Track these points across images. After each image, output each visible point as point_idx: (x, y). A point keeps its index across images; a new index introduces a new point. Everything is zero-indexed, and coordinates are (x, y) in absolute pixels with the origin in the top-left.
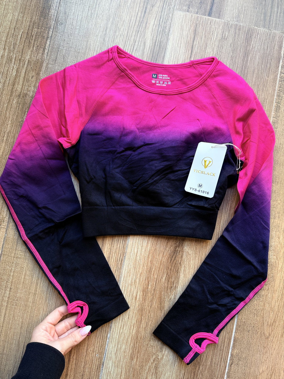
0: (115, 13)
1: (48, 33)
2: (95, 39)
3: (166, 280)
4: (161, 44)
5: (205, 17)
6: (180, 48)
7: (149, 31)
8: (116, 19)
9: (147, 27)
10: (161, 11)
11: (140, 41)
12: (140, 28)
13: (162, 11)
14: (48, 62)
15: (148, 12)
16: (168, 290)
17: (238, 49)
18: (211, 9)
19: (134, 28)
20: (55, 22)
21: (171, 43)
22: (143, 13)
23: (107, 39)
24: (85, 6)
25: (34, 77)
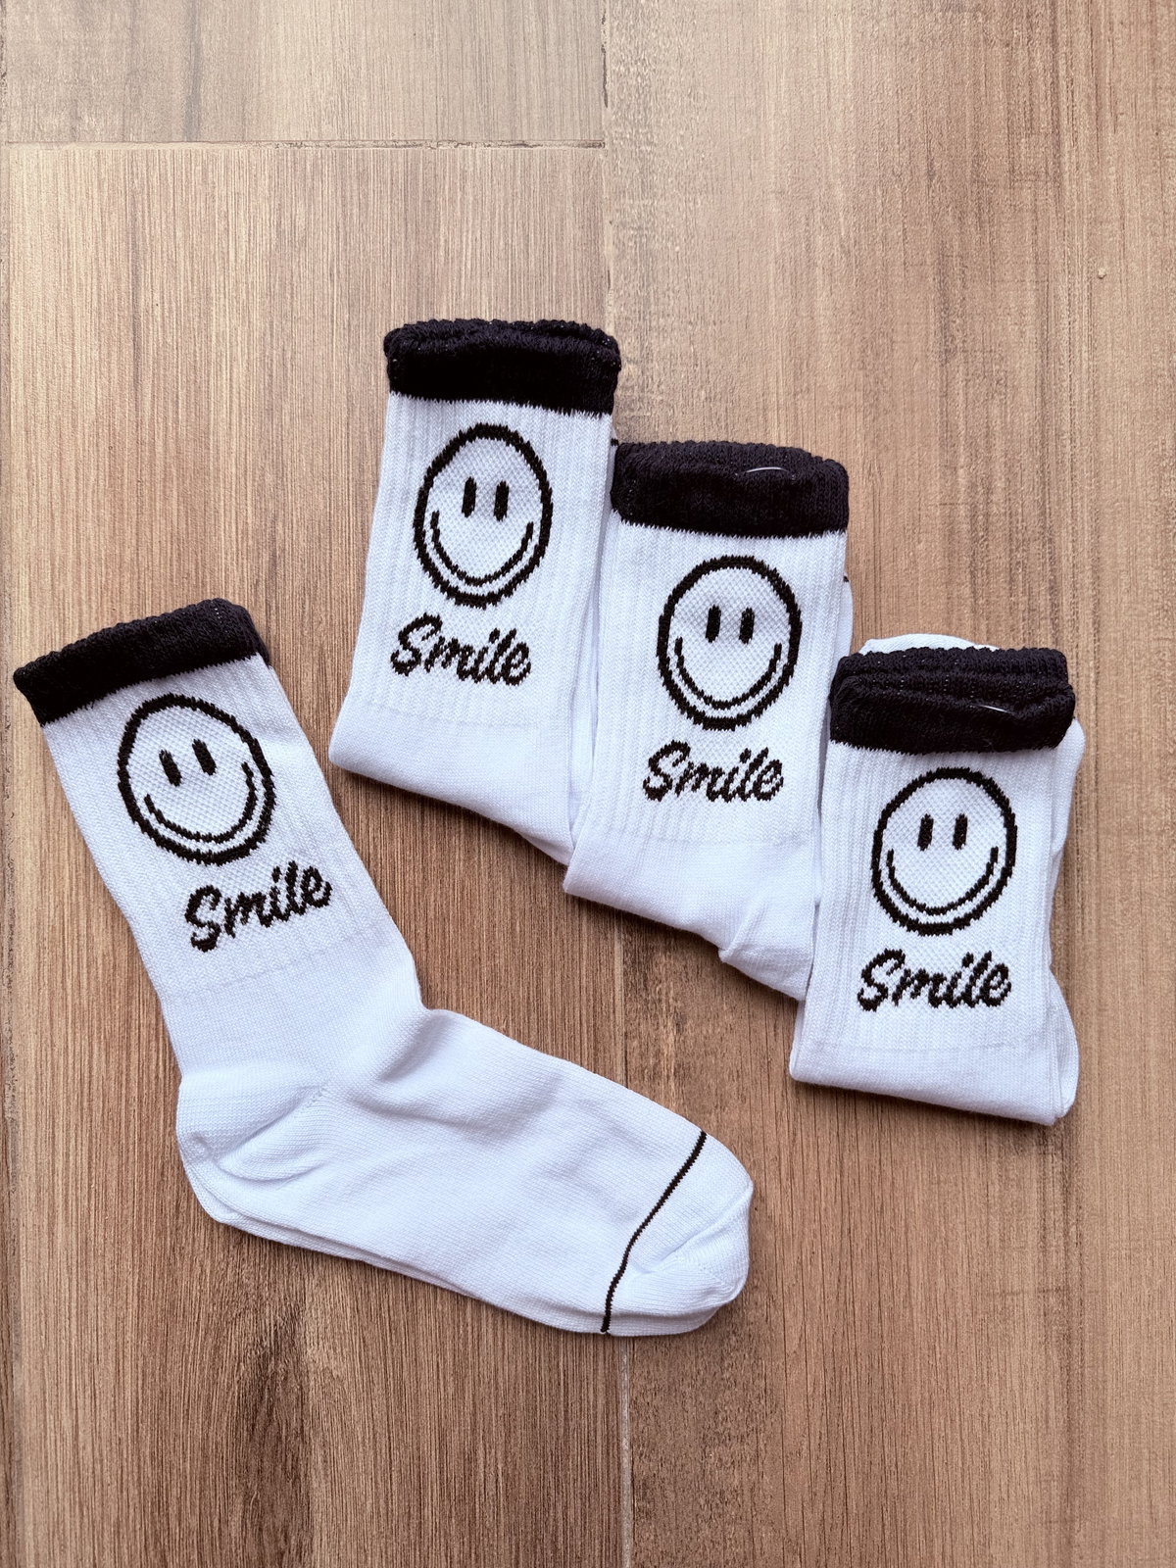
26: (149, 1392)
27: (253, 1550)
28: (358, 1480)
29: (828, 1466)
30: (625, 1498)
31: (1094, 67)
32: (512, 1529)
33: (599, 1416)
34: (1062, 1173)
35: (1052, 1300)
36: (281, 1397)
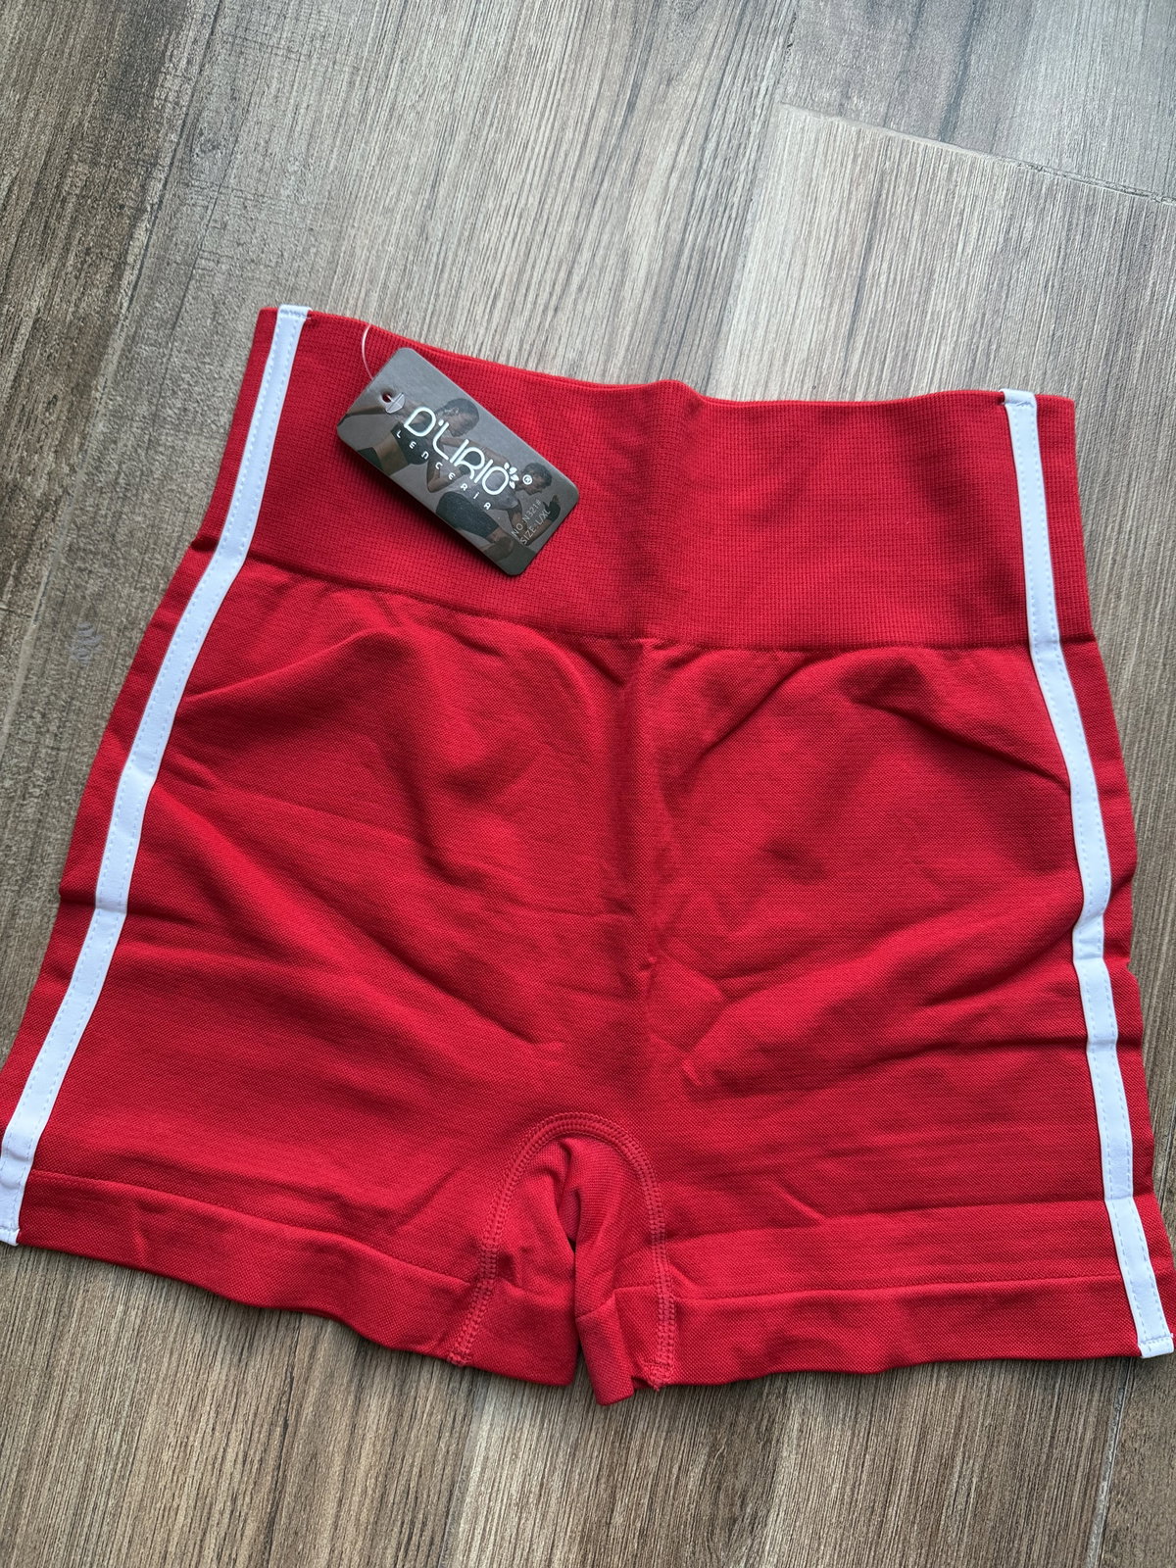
0: (485, 107)
1: (143, 186)
2: (380, 227)
3: (708, 1481)
4: (709, 264)
5: (923, 142)
6: (800, 288)
7: (648, 199)
8: (485, 133)
9: (638, 180)
10: (710, 104)
11: (603, 244)
12: (605, 184)
13: (715, 105)
14: (135, 332)
15: (647, 109)
16: (712, 1534)
17: (1083, 303)
18: (954, 106)
19: (576, 183)
20: (181, 136)
21: (757, 259)
22: (622, 111)
23: (437, 230)
24: (334, 63)
25: (59, 403)
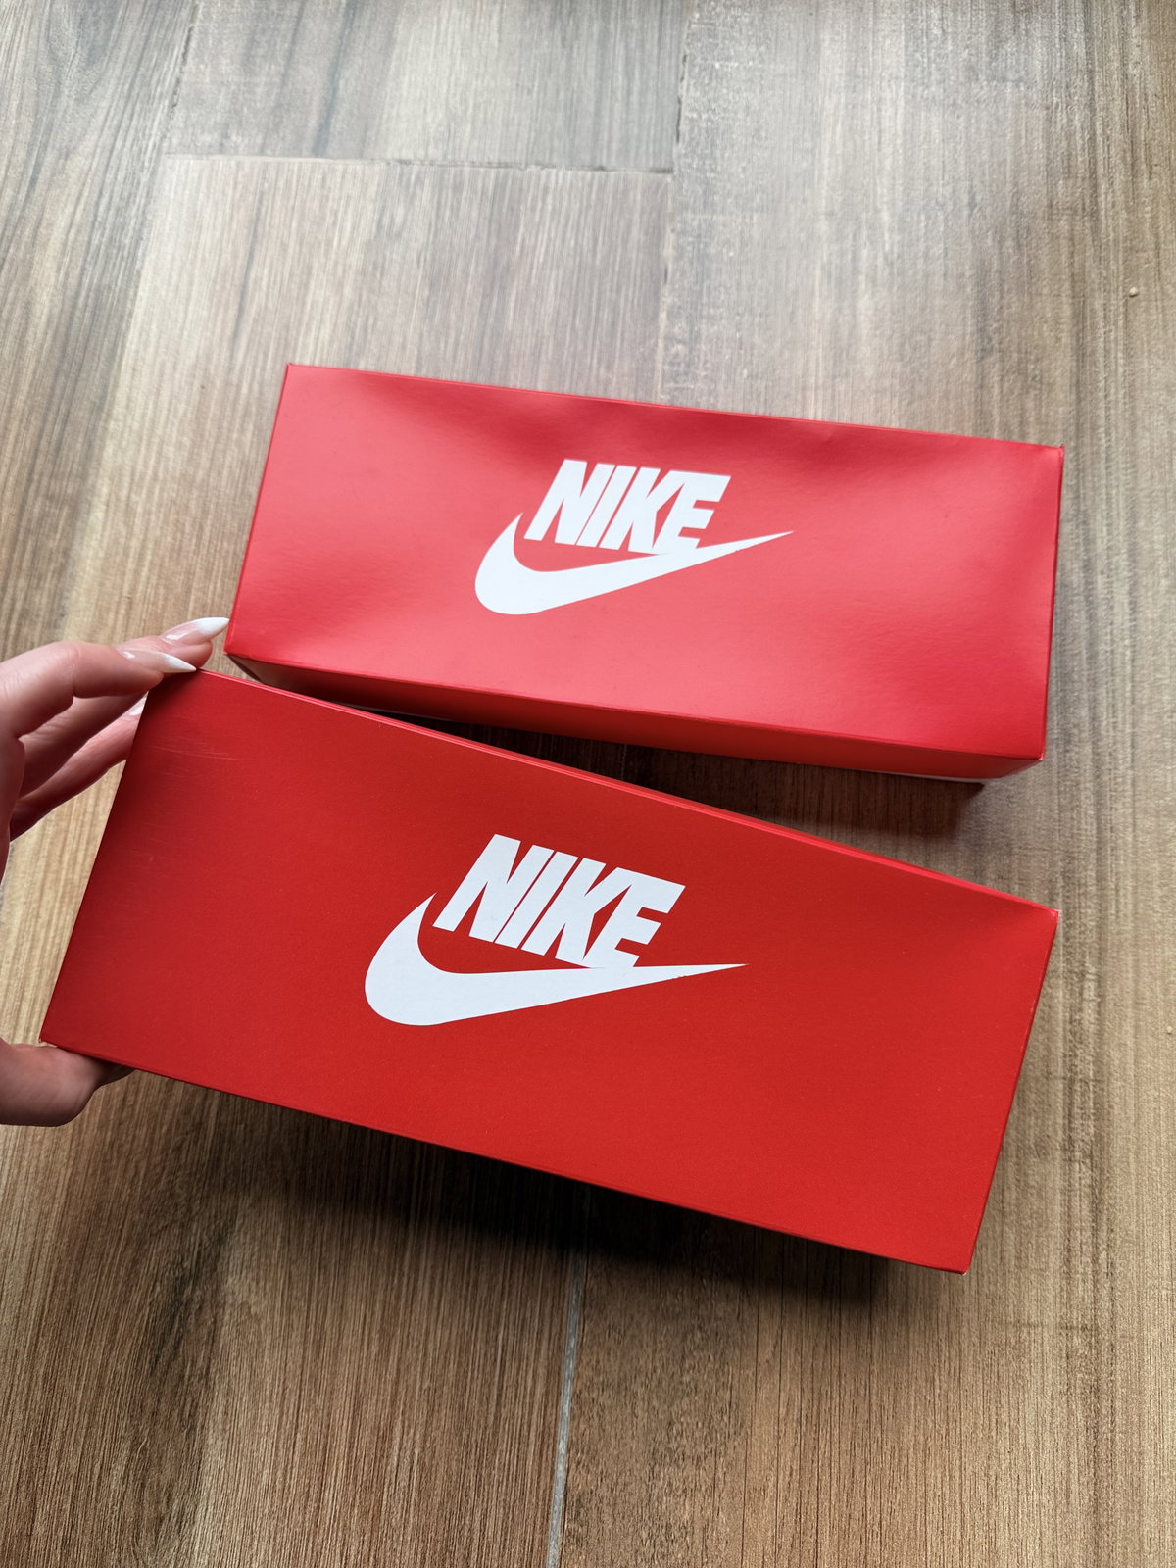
26: (56, 1302)
27: (130, 1508)
28: (258, 1442)
29: (798, 1513)
30: (555, 1516)
31: (1130, 128)
32: (421, 1532)
33: (536, 1407)
34: (1091, 1186)
35: (1077, 1340)
36: (192, 1328)
